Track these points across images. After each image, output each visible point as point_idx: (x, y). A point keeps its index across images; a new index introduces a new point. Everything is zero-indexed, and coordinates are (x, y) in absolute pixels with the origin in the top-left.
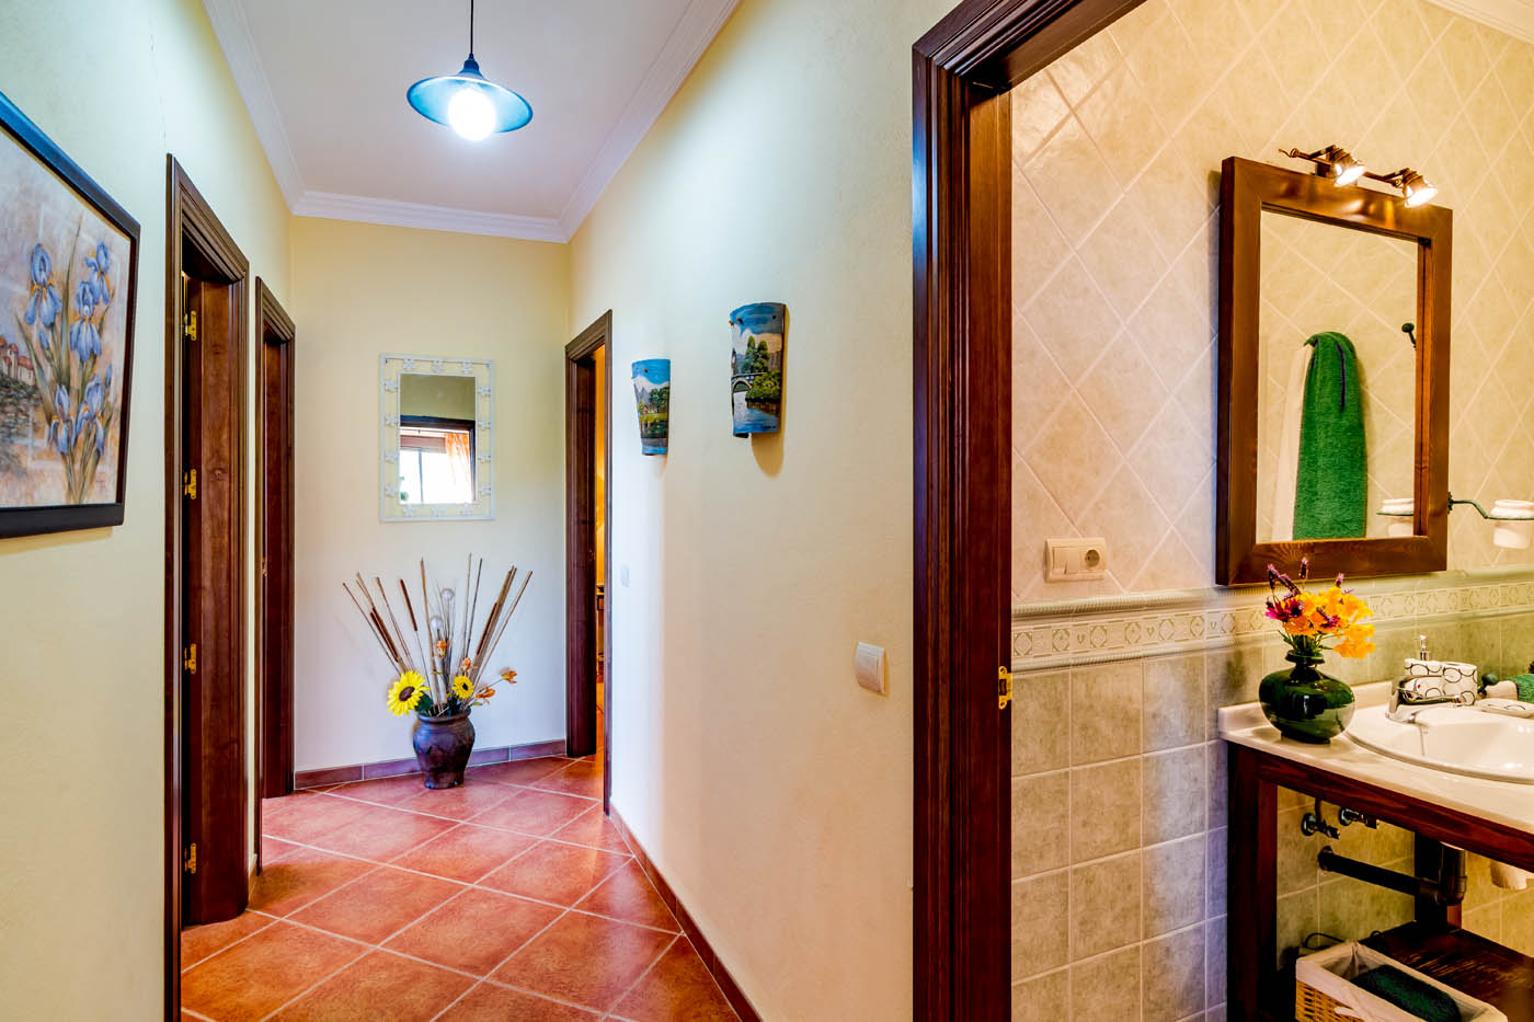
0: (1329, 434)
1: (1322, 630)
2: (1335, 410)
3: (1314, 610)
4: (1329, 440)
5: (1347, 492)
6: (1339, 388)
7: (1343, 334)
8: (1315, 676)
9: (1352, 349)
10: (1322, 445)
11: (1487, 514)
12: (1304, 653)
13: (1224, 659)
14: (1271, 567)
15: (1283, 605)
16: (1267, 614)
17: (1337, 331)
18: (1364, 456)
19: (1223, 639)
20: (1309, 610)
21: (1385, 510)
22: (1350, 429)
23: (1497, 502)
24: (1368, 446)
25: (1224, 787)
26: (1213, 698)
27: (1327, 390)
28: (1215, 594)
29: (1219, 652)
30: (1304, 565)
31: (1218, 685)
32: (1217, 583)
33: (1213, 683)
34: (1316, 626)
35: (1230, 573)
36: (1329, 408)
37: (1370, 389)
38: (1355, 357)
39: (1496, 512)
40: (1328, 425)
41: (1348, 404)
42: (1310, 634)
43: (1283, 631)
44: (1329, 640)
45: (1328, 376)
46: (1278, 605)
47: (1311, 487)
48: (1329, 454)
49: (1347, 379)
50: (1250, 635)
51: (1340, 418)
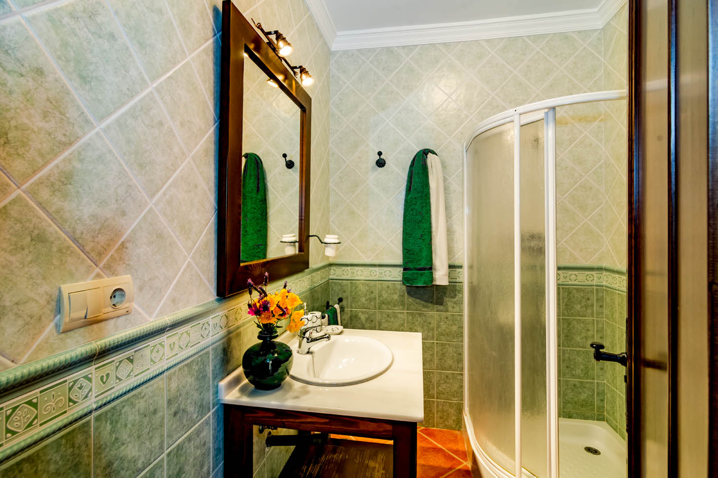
0: (253, 202)
1: (280, 317)
2: (255, 191)
3: (275, 306)
4: (252, 205)
5: (259, 230)
6: (256, 181)
7: (258, 154)
8: (274, 345)
9: (261, 162)
10: (249, 208)
11: (322, 241)
12: (268, 332)
13: (221, 347)
14: (250, 281)
15: (258, 305)
16: (249, 313)
17: (255, 153)
18: (266, 214)
19: (222, 333)
20: (272, 306)
21: (284, 240)
22: (261, 201)
23: (327, 236)
24: (268, 209)
25: (221, 436)
26: (214, 378)
27: (252, 181)
28: (216, 304)
29: (218, 343)
30: (266, 277)
31: (218, 367)
32: (217, 296)
33: (215, 367)
34: (277, 316)
35: (227, 288)
36: (252, 190)
37: (268, 182)
38: (262, 166)
39: (326, 240)
40: (252, 198)
41: (260, 188)
42: (273, 321)
43: (257, 321)
44: (283, 322)
45: (252, 175)
46: (255, 305)
47: (245, 228)
48: (252, 212)
49: (260, 176)
50: (236, 325)
51: (257, 195)
